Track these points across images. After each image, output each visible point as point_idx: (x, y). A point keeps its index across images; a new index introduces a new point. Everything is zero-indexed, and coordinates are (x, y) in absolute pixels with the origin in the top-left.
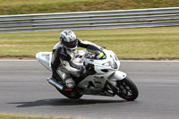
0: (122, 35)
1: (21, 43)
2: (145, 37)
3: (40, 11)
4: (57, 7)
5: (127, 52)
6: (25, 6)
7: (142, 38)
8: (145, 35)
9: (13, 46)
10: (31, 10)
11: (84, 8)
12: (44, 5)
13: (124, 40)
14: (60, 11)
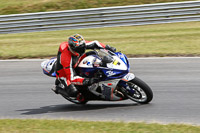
10: (100, 3)
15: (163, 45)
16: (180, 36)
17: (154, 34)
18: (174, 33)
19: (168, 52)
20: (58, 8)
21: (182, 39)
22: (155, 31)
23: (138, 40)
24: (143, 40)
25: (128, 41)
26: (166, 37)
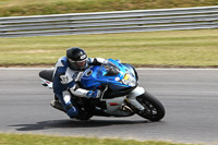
0: (177, 39)
1: (57, 48)
2: (207, 41)
3: (79, 10)
4: (100, 6)
5: (184, 59)
6: (61, 4)
7: (202, 41)
8: (205, 38)
9: (49, 52)
10: (68, 8)
11: (132, 6)
12: (83, 3)
13: (179, 45)
14: (103, 9)
15: (137, 55)
16: (154, 46)
17: (127, 43)
18: (149, 43)
19: (143, 63)
20: (24, 13)
21: (156, 50)
22: (128, 40)
23: (110, 50)
24: (115, 49)
25: (100, 50)
26: (140, 46)
